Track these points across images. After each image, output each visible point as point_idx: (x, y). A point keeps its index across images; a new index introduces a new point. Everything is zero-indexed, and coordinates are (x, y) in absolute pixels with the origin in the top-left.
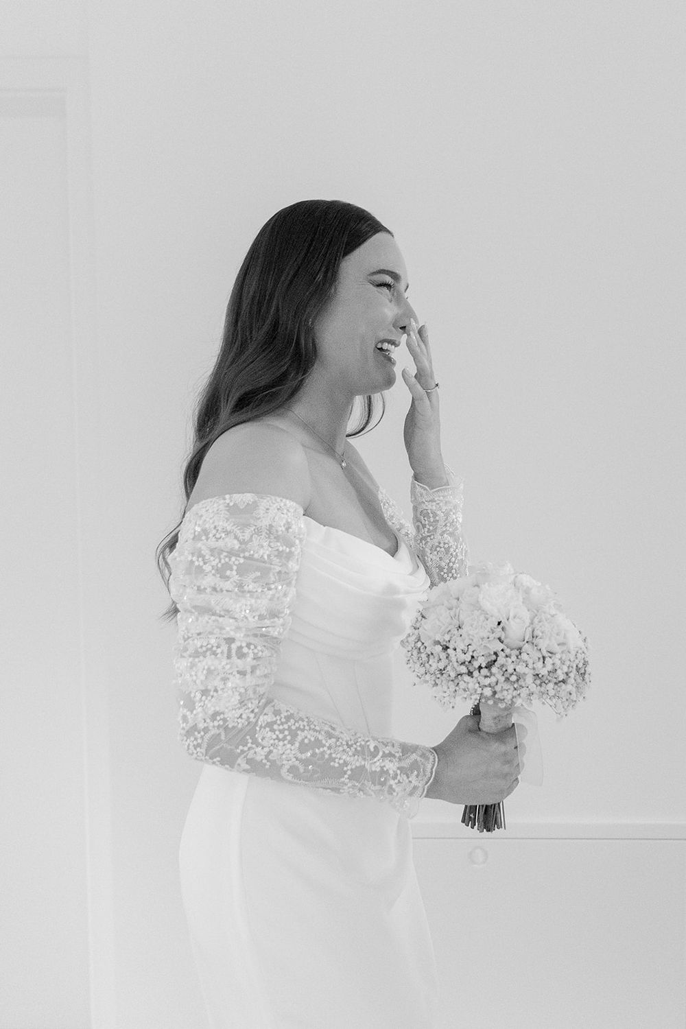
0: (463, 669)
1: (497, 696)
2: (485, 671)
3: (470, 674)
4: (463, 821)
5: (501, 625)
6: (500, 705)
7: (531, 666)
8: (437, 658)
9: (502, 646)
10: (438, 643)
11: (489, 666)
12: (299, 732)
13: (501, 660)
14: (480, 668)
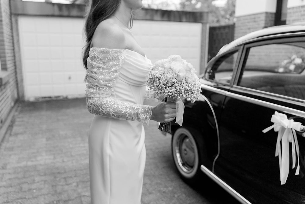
0: (164, 86)
1: (173, 95)
2: (170, 88)
3: (166, 88)
4: (159, 129)
5: (177, 74)
6: (173, 98)
7: (184, 87)
8: (156, 82)
9: (176, 81)
10: (157, 78)
11: (172, 86)
12: (113, 105)
13: (176, 84)
14: (169, 86)
